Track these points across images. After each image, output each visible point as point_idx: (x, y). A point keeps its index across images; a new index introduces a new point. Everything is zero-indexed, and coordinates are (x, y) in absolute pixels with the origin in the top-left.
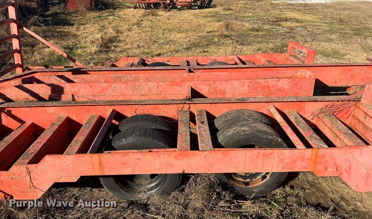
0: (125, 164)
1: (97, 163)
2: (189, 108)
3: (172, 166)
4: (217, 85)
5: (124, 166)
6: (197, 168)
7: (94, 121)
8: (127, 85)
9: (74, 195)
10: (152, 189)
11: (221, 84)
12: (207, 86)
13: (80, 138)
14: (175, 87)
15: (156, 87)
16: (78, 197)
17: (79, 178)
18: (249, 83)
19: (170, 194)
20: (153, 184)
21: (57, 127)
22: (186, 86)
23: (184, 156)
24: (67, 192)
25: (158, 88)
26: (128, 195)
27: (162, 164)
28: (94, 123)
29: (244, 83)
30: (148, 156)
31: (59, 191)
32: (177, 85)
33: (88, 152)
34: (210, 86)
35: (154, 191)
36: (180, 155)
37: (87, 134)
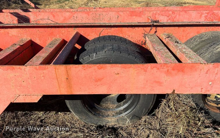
0: (100, 80)
1: (64, 78)
2: (156, 32)
3: (160, 83)
4: (176, 16)
5: (99, 83)
6: (192, 88)
7: (57, 43)
8: (89, 15)
9: (39, 118)
10: (120, 113)
11: (179, 15)
12: (166, 17)
13: (42, 55)
14: (134, 17)
15: (116, 17)
16: (43, 120)
17: (40, 97)
18: (207, 14)
19: (140, 118)
20: (122, 108)
21: (18, 46)
22: (146, 16)
23: (179, 71)
24: (32, 115)
25: (118, 18)
26: (96, 118)
27: (147, 81)
28: (58, 44)
29: (202, 14)
30: (131, 69)
31: (25, 114)
32: (136, 16)
33: (52, 63)
34: (168, 17)
35: (124, 114)
36: (173, 70)
37: (50, 52)
